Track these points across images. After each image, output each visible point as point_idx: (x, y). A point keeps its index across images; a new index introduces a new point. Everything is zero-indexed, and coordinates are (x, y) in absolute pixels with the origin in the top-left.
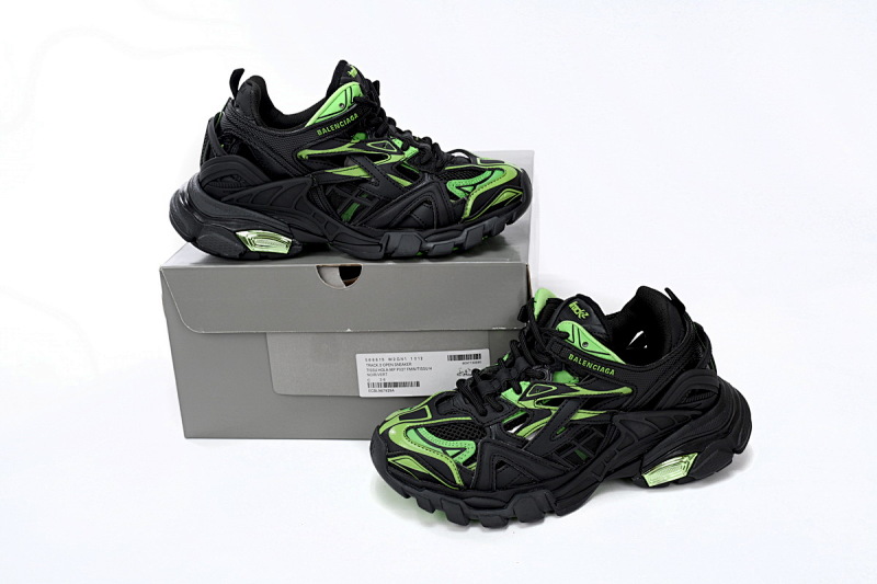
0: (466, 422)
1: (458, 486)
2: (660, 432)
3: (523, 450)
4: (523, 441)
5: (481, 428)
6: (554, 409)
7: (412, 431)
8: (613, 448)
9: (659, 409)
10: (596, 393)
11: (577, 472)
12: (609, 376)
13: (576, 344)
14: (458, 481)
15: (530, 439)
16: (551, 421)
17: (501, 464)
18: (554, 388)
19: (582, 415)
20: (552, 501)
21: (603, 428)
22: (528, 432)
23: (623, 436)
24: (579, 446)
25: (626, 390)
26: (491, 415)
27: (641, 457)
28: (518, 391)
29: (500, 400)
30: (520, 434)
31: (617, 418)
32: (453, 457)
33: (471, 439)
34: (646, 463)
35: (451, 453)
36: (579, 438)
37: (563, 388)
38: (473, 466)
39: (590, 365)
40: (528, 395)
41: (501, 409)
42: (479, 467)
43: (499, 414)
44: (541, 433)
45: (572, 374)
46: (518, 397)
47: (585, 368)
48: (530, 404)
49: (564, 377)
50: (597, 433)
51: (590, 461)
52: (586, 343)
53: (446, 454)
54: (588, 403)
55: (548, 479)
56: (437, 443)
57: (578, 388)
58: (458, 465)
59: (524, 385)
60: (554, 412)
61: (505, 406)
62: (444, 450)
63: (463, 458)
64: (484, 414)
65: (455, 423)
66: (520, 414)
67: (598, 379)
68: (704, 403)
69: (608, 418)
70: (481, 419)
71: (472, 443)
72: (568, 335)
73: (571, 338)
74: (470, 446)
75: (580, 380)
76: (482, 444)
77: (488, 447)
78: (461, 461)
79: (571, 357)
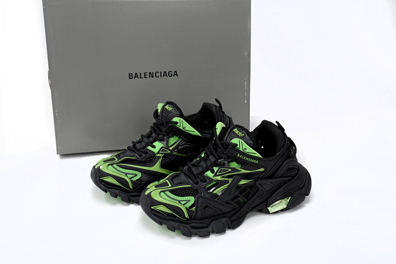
0: (188, 188)
1: (187, 218)
2: (275, 188)
3: (216, 200)
4: (216, 196)
5: (196, 190)
6: (230, 180)
7: (162, 193)
8: (255, 197)
9: (275, 178)
10: (249, 172)
11: (239, 208)
12: (255, 164)
13: (241, 149)
14: (187, 216)
15: (219, 195)
16: (229, 185)
17: (206, 207)
18: (230, 170)
19: (243, 182)
20: (230, 223)
21: (251, 187)
22: (218, 191)
23: (260, 190)
24: (241, 196)
25: (262, 170)
26: (200, 184)
27: (266, 200)
28: (213, 172)
29: (205, 176)
30: (214, 192)
31: (258, 183)
32: (184, 205)
33: (192, 196)
34: (269, 203)
35: (182, 202)
36: (241, 193)
37: (234, 170)
38: (194, 209)
39: (247, 159)
40: (218, 174)
41: (205, 181)
42: (197, 209)
43: (204, 183)
44: (224, 191)
45: (238, 163)
46: (213, 175)
47: (245, 160)
48: (219, 178)
49: (234, 165)
50: (249, 190)
51: (245, 203)
52: (245, 149)
53: (180, 203)
54: (246, 176)
55: (227, 213)
56: (176, 198)
57: (241, 170)
58: (186, 208)
59: (216, 169)
60: (230, 181)
61: (207, 179)
62: (179, 202)
63: (188, 205)
64: (197, 183)
65: (183, 188)
66: (214, 183)
67: (250, 165)
68: (293, 174)
69: (254, 183)
70: (195, 186)
71: (193, 198)
72: (237, 145)
73: (238, 146)
74: (192, 199)
75: (242, 166)
76: (197, 198)
77: (200, 199)
78: (188, 206)
79: (239, 155)
